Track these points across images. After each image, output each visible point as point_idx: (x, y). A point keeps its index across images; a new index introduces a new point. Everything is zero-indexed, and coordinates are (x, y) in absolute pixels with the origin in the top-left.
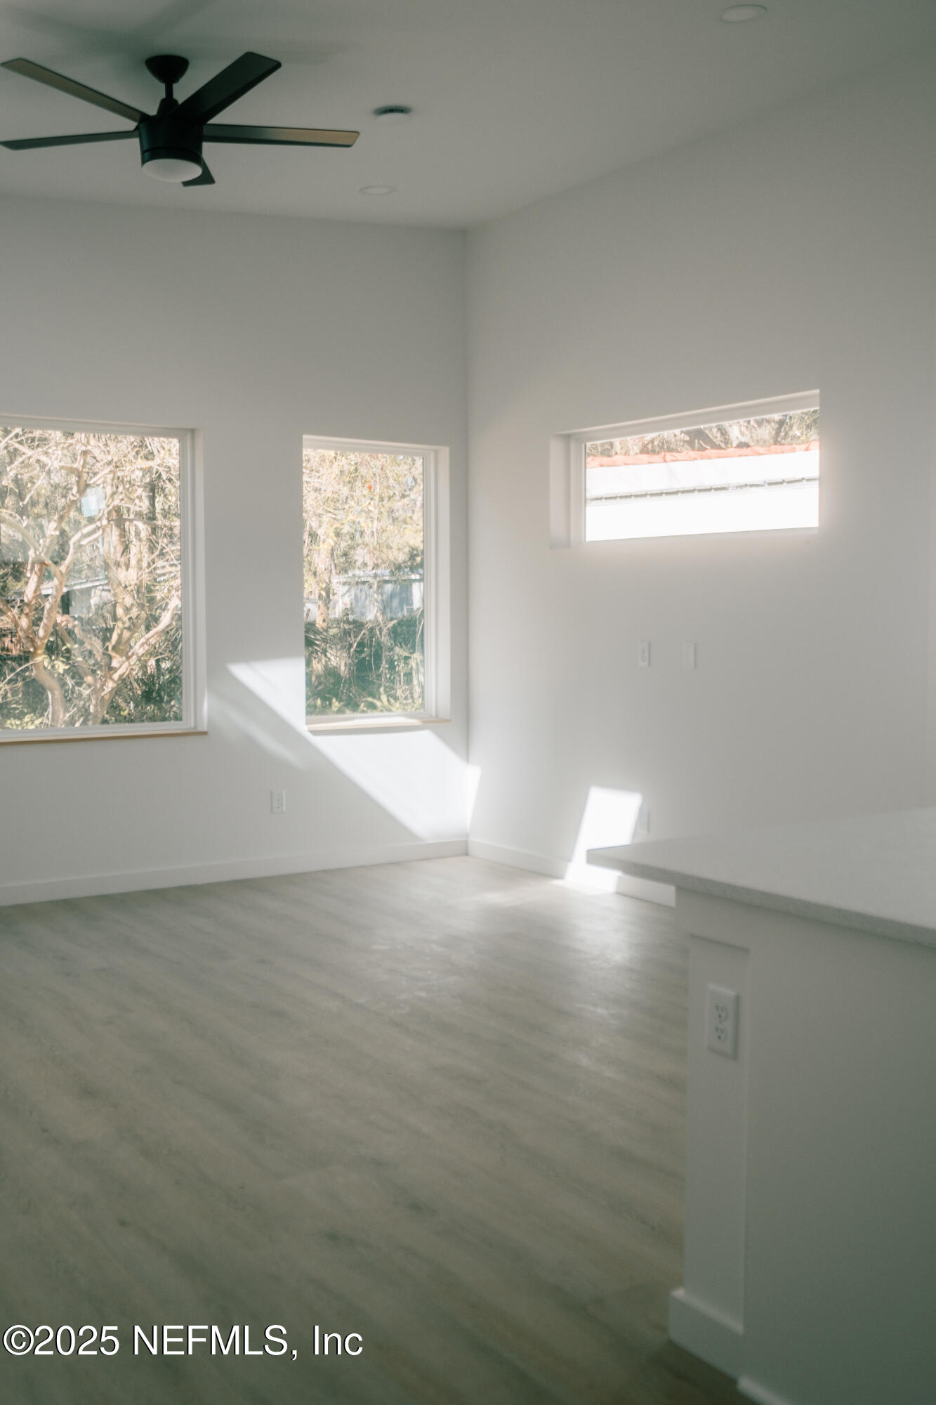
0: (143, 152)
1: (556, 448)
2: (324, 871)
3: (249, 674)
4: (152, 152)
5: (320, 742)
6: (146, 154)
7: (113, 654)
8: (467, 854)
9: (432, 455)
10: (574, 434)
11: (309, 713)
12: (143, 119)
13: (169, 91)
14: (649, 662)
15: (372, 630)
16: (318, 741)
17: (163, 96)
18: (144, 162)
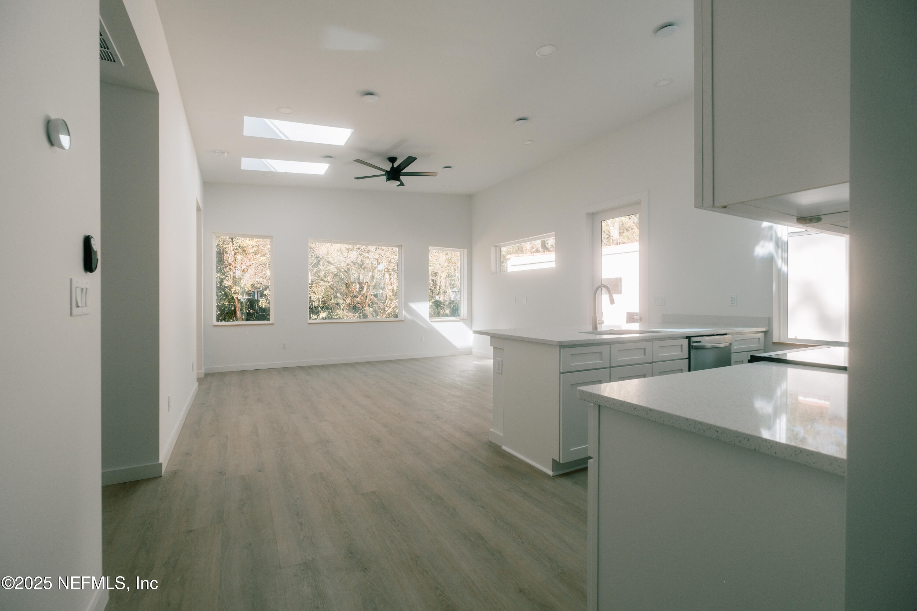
0: (386, 179)
1: (493, 249)
2: (433, 357)
3: (414, 306)
4: (389, 179)
5: (434, 324)
6: (387, 179)
7: (386, 307)
8: (471, 354)
9: (463, 251)
10: (498, 245)
11: (430, 317)
12: (387, 171)
13: (393, 165)
14: (515, 302)
15: (456, 303)
16: (432, 323)
17: (391, 166)
18: (387, 181)
